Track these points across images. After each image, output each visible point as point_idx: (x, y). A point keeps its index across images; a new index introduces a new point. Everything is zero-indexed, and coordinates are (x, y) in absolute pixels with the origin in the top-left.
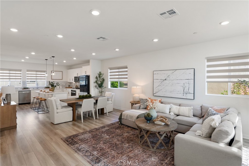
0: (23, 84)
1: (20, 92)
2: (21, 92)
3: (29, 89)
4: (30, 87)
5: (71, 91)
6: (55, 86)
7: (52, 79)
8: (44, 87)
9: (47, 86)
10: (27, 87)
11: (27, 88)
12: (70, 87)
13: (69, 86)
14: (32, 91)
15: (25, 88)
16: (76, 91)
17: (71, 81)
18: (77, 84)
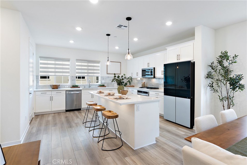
0: (72, 81)
1: (67, 93)
2: (70, 93)
3: (79, 87)
4: (80, 85)
5: (137, 91)
6: (124, 84)
7: (107, 74)
8: (97, 85)
9: (101, 83)
10: (77, 84)
11: (77, 86)
12: (131, 85)
14: (83, 92)
15: (74, 87)
16: (149, 92)
17: (134, 76)
18: (145, 80)
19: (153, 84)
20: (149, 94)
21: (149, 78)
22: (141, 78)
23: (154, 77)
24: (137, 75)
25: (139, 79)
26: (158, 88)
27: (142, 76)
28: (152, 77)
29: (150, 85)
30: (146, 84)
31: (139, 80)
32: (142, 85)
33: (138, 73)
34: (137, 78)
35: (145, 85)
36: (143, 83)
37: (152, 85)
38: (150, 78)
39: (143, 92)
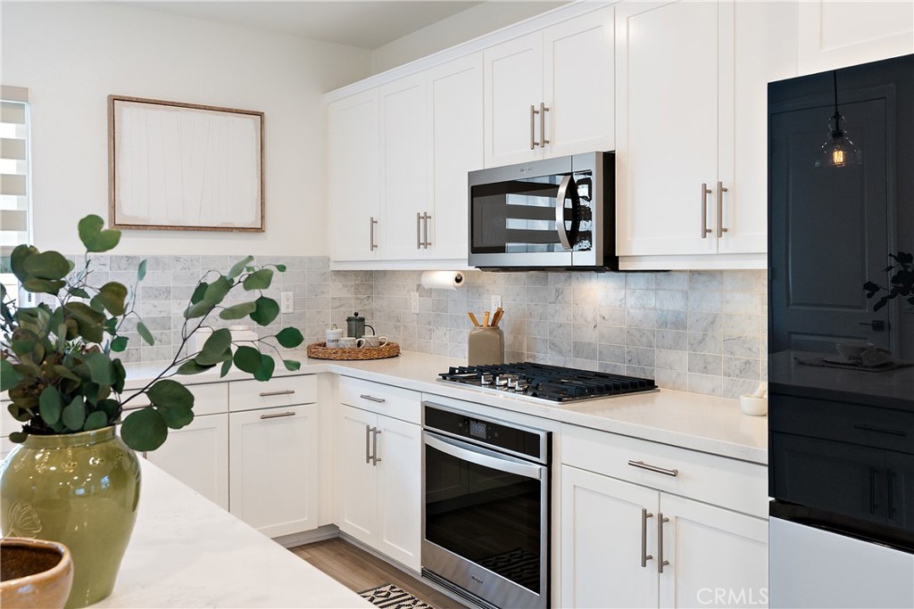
5: (418, 416)
13: (356, 325)
16: (550, 435)
17: (397, 252)
18: (498, 294)
19: (590, 336)
20: (549, 465)
21: (541, 274)
22: (465, 267)
23: (610, 262)
24: (426, 244)
25: (445, 278)
26: (647, 385)
27: (474, 250)
28: (589, 257)
29: (553, 345)
30: (518, 331)
31: (442, 291)
32: (474, 342)
33: (426, 217)
34: (421, 272)
35: (508, 338)
36: (484, 320)
37: (579, 349)
38: (551, 275)
39: (481, 430)
